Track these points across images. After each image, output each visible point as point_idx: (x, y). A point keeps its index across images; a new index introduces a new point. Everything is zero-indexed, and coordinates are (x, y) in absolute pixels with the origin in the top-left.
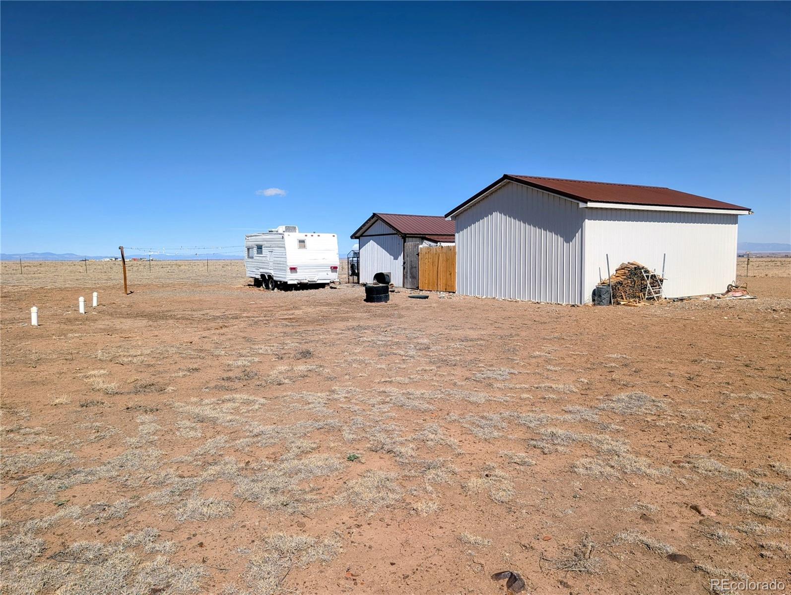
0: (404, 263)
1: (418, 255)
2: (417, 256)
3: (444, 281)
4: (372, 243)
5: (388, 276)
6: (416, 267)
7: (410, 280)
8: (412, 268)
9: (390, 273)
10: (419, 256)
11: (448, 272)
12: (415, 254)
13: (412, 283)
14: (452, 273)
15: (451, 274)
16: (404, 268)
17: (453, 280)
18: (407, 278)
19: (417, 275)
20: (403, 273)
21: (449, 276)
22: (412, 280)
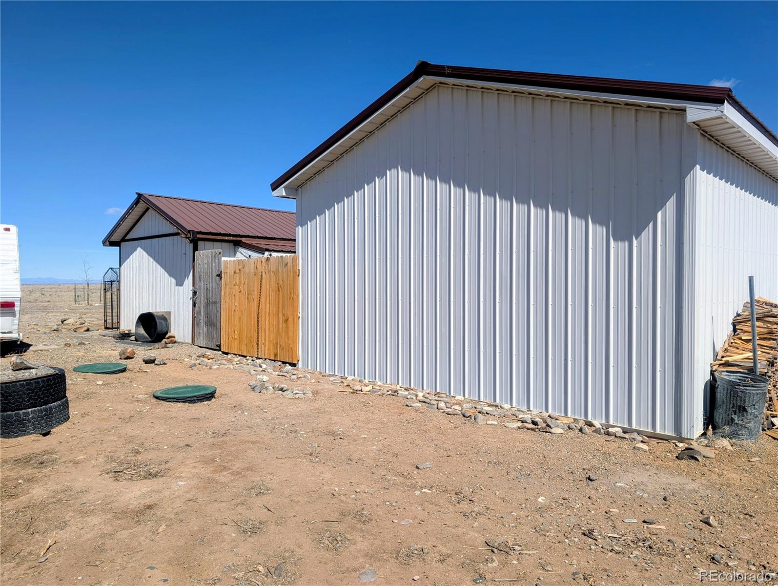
0: (195, 293)
1: (219, 275)
2: (218, 278)
3: (272, 337)
4: (140, 253)
5: (165, 318)
6: (215, 303)
7: (205, 329)
8: (208, 304)
9: (169, 313)
10: (221, 278)
11: (281, 315)
12: (214, 275)
13: (209, 336)
14: (290, 320)
15: (286, 321)
16: (194, 305)
17: (291, 334)
18: (199, 324)
19: (218, 318)
20: (193, 315)
21: (282, 325)
22: (208, 330)
